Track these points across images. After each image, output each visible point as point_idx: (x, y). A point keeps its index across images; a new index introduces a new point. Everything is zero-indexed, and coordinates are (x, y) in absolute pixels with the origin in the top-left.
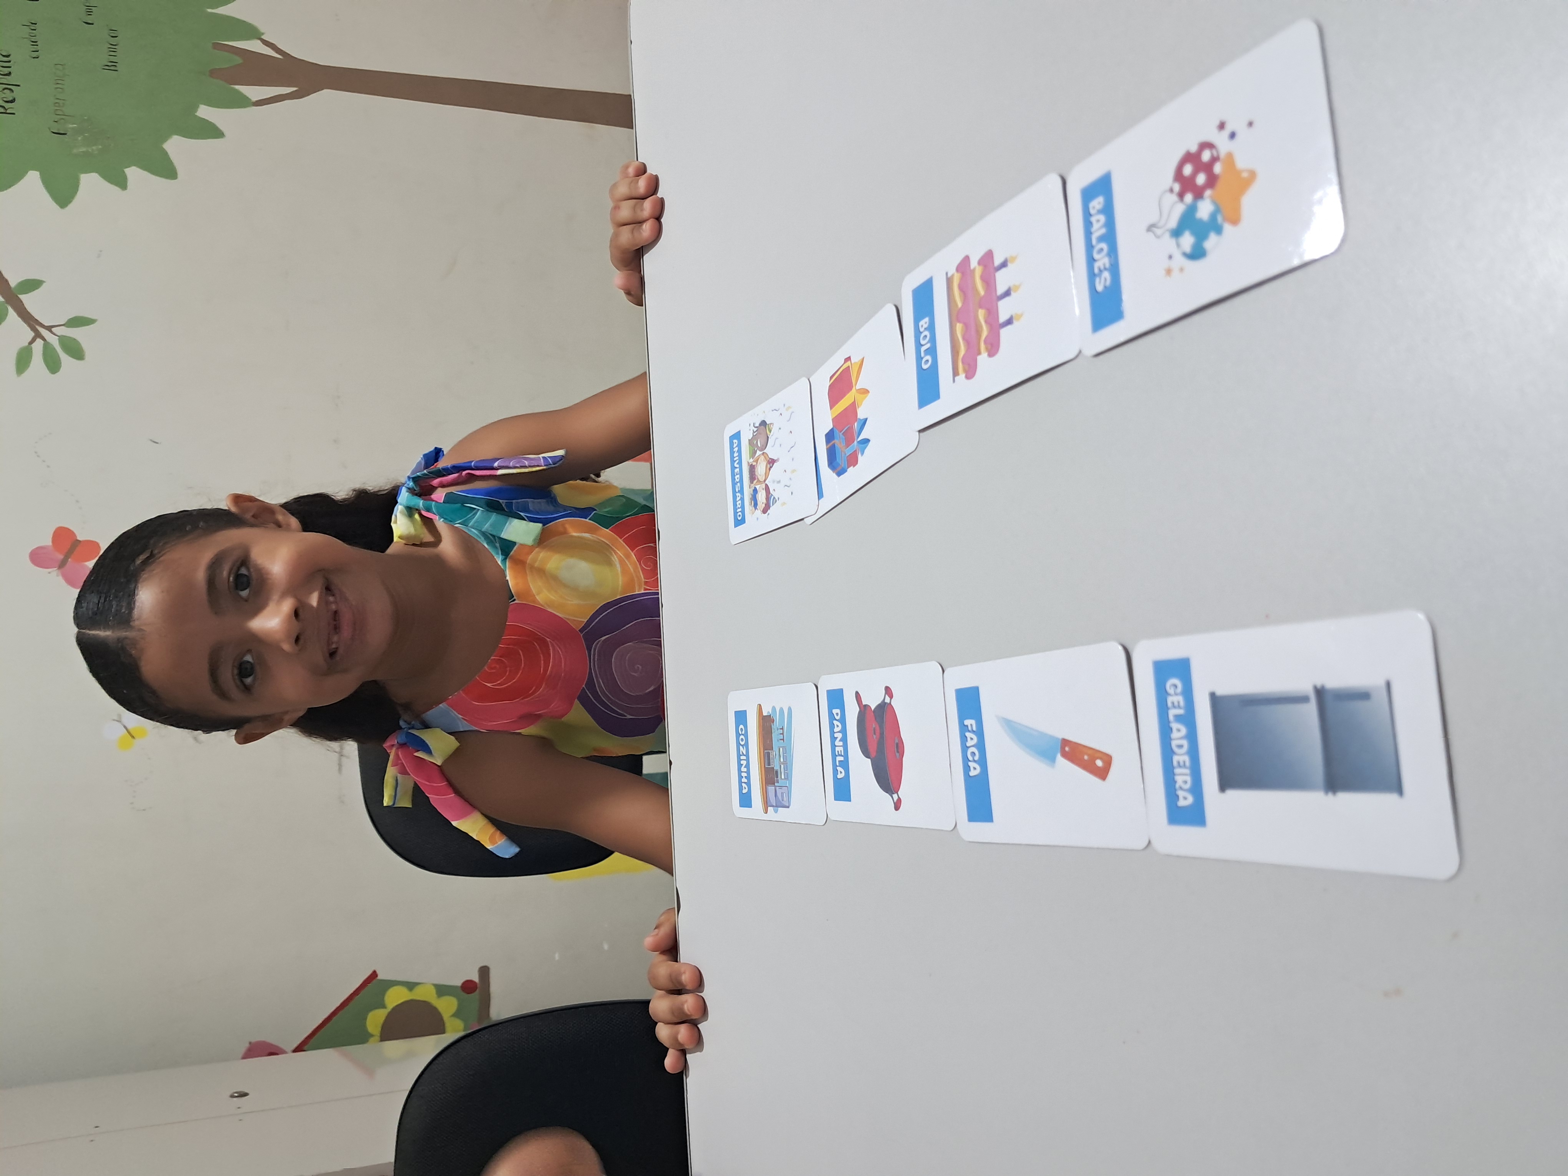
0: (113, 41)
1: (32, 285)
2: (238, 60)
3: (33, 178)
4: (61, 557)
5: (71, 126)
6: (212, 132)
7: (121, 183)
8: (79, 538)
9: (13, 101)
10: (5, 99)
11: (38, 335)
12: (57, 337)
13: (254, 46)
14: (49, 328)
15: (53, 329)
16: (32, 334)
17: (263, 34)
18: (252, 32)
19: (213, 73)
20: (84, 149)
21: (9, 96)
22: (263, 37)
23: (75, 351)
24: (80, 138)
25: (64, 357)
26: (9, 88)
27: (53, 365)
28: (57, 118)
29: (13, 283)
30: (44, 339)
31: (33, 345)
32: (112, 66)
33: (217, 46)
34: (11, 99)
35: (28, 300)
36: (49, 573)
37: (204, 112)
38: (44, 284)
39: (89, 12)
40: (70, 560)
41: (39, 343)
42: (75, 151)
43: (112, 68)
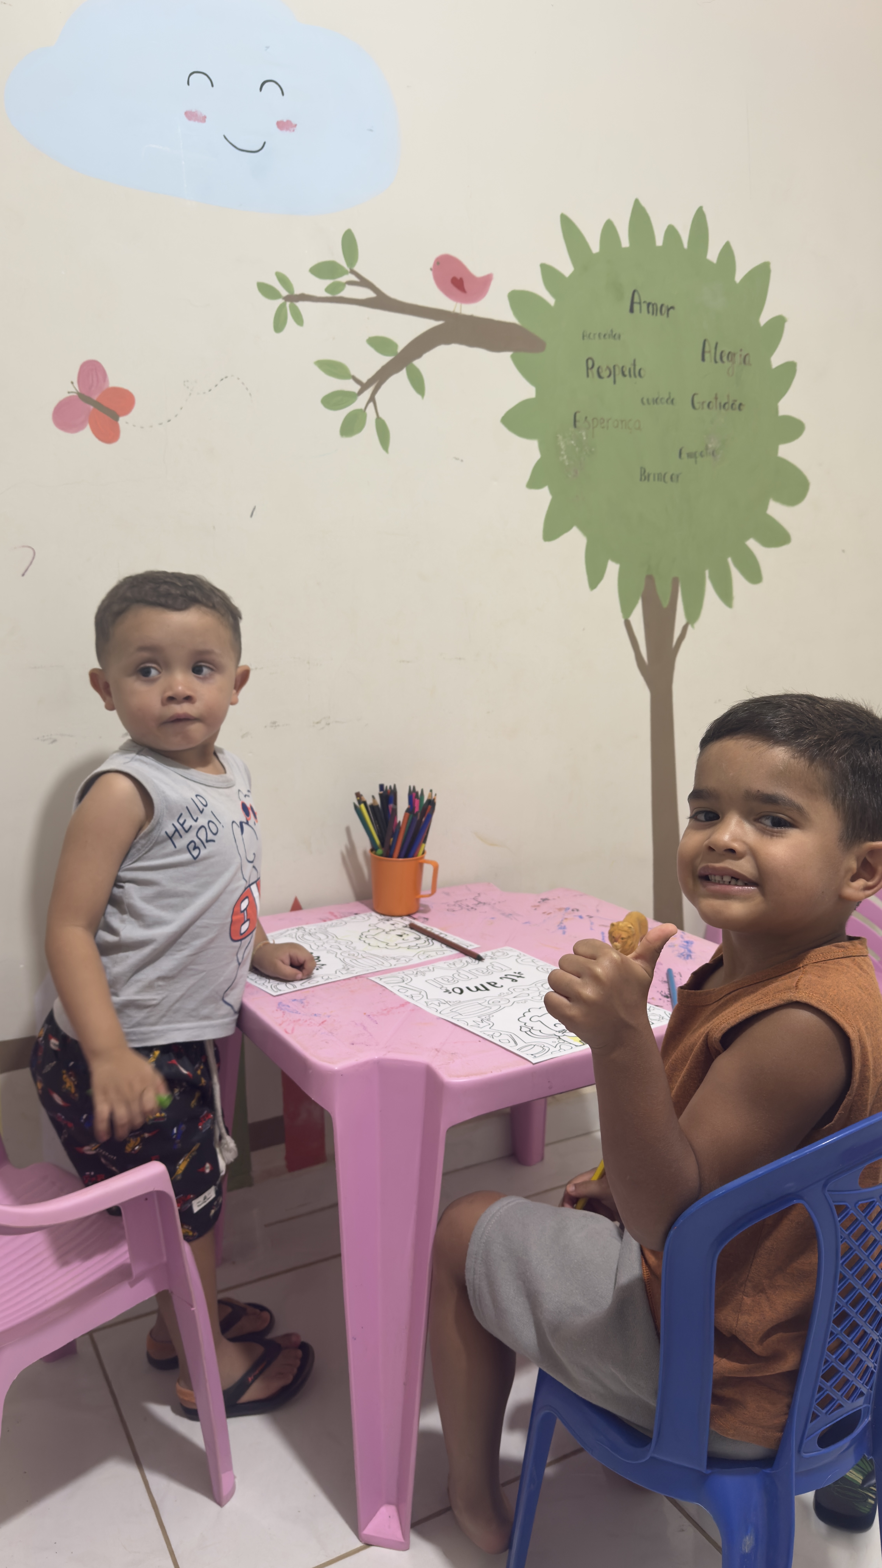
0: (668, 478)
1: (418, 383)
2: (665, 603)
3: (529, 392)
4: (95, 397)
5: (584, 433)
6: (595, 578)
7: (534, 483)
8: (122, 421)
9: (600, 376)
10: (600, 370)
11: (364, 387)
12: (363, 407)
13: (680, 619)
14: (372, 399)
15: (371, 404)
16: (364, 380)
17: (693, 627)
18: (693, 616)
19: (650, 579)
20: (563, 446)
21: (605, 373)
22: (690, 628)
23: (351, 427)
24: (573, 442)
25: (342, 414)
26: (612, 373)
27: (333, 401)
28: (590, 419)
29: (417, 363)
30: (361, 392)
31: (351, 381)
32: (645, 476)
33: (675, 582)
34: (602, 375)
35: (400, 379)
36: (72, 383)
37: (613, 569)
38: (419, 397)
39: (690, 455)
40: (92, 407)
41: (355, 388)
42: (560, 437)
43: (643, 478)
